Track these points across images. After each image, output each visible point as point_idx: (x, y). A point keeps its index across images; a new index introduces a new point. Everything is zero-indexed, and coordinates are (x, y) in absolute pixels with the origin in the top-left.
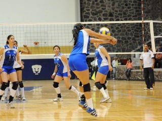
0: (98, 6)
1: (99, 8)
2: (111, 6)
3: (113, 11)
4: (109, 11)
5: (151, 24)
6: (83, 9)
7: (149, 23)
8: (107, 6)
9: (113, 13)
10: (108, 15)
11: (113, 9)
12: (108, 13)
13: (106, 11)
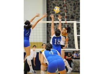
0: (62, 10)
1: (63, 11)
2: (73, 10)
3: (74, 14)
4: (71, 14)
5: (74, 24)
6: (49, 12)
7: (73, 23)
8: (69, 10)
9: (74, 15)
10: (70, 17)
11: (74, 13)
12: (70, 16)
13: (69, 14)
